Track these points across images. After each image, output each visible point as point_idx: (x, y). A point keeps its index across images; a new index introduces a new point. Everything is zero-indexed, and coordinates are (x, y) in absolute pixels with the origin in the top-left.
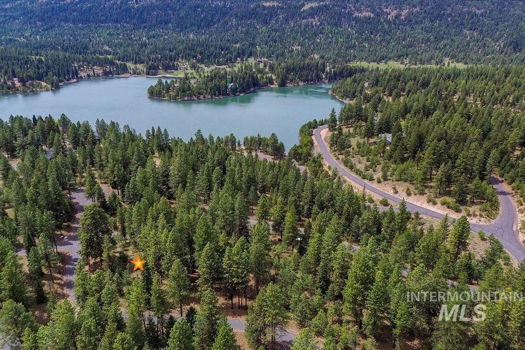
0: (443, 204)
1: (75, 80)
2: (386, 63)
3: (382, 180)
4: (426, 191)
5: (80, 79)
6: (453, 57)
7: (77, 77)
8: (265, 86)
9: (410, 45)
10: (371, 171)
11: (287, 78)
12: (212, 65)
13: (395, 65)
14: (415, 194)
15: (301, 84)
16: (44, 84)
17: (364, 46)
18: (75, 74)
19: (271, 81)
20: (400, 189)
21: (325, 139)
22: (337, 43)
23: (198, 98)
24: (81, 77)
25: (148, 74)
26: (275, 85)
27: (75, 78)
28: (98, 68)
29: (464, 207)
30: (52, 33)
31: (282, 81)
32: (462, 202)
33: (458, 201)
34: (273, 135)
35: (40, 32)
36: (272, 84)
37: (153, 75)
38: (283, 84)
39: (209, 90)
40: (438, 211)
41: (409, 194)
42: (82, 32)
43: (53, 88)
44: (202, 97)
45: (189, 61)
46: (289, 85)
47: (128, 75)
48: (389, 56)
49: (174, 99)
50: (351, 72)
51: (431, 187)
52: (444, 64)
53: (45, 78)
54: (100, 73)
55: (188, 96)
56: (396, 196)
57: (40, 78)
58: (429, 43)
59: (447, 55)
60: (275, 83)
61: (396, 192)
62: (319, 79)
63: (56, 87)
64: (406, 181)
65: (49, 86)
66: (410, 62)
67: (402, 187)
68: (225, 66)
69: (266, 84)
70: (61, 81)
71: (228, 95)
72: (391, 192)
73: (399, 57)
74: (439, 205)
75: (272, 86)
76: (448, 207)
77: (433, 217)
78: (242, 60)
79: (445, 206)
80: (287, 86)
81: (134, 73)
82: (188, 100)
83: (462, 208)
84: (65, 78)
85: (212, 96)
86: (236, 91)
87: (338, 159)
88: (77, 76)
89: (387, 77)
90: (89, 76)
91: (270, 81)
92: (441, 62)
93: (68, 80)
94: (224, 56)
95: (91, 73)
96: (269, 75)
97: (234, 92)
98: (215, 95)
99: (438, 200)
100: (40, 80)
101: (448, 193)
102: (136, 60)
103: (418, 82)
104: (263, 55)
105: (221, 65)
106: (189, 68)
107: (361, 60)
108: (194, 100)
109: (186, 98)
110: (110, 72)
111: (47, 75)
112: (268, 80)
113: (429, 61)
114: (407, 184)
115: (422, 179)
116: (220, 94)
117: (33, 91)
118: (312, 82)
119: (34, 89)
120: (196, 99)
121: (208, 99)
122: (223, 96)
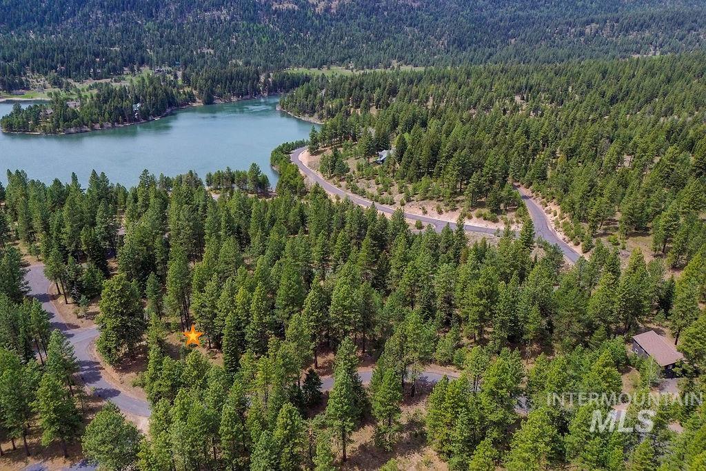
0: (479, 216)
2: (329, 68)
3: (405, 202)
4: (458, 206)
6: (401, 58)
8: (185, 104)
9: (351, 46)
10: (386, 194)
11: (213, 92)
12: (86, 79)
13: (340, 71)
14: (447, 211)
15: (234, 99)
17: (296, 48)
19: (192, 98)
20: (428, 209)
21: (309, 166)
22: (260, 43)
26: (199, 103)
29: (500, 216)
31: (208, 96)
32: (497, 211)
33: (492, 211)
34: (254, 165)
36: (194, 101)
38: (209, 102)
39: (107, 115)
40: (476, 225)
41: (440, 212)
44: (97, 126)
45: (46, 74)
46: (219, 102)
48: (330, 59)
49: (53, 133)
50: (295, 82)
51: (463, 201)
52: (393, 67)
55: (76, 126)
56: (426, 216)
58: (370, 43)
59: (393, 56)
60: (198, 100)
61: (425, 213)
62: (256, 92)
64: (431, 199)
66: (356, 67)
67: (431, 206)
68: (109, 80)
69: (185, 103)
71: (136, 120)
72: (420, 213)
73: (342, 61)
74: (474, 218)
75: (194, 105)
76: (485, 219)
77: (474, 231)
78: (133, 70)
79: (482, 218)
80: (215, 103)
82: (77, 132)
83: (499, 217)
85: (113, 124)
86: (149, 115)
87: (340, 186)
89: (347, 86)
91: (190, 97)
92: (390, 65)
94: (102, 66)
96: (187, 89)
97: (145, 116)
98: (118, 121)
99: (474, 213)
101: (482, 205)
103: (384, 89)
104: (163, 63)
105: (101, 78)
106: (48, 85)
107: (297, 65)
108: (86, 131)
109: (72, 130)
112: (187, 96)
113: (376, 65)
114: (434, 202)
115: (451, 194)
116: (125, 120)
118: (249, 97)
120: (89, 129)
121: (108, 128)
122: (130, 122)
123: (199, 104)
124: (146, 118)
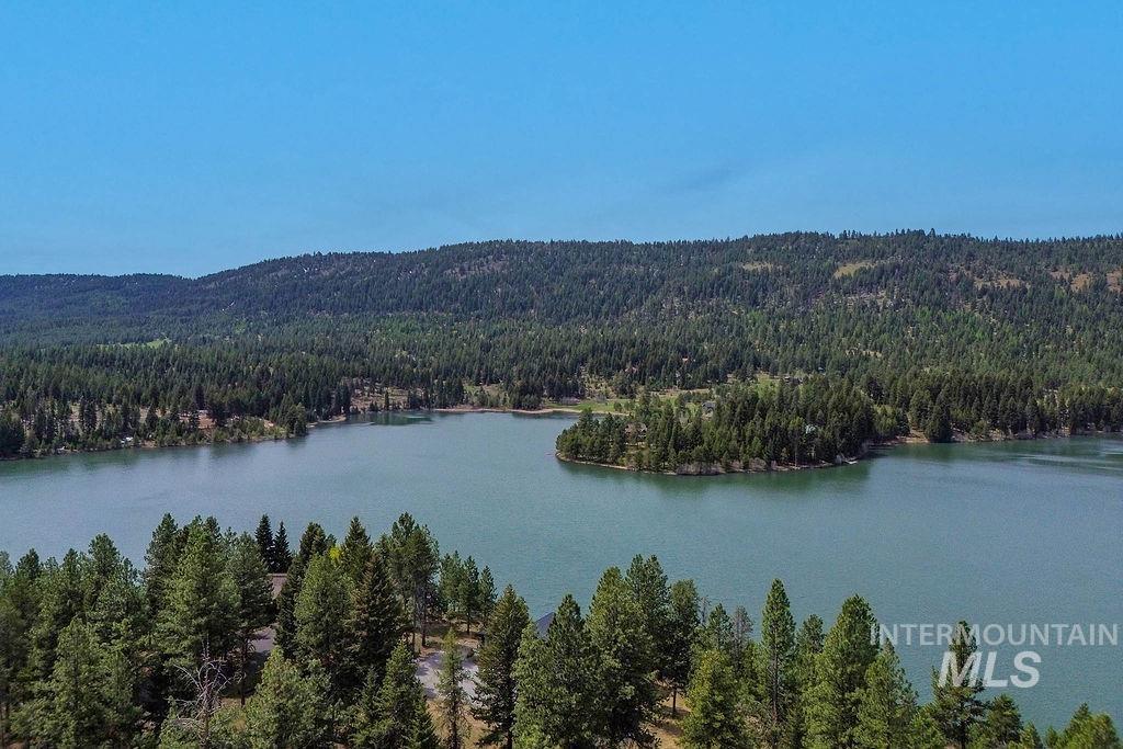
1: (343, 418)
5: (353, 417)
7: (347, 413)
11: (953, 420)
15: (997, 435)
16: (268, 425)
18: (344, 403)
19: (903, 427)
23: (728, 468)
24: (356, 412)
25: (518, 405)
26: (917, 439)
27: (340, 414)
28: (396, 391)
30: (288, 329)
31: (939, 426)
35: (264, 327)
36: (907, 433)
37: (529, 408)
38: (941, 437)
42: (351, 326)
43: (291, 436)
44: (737, 465)
46: (962, 439)
47: (468, 408)
49: (653, 470)
53: (272, 411)
54: (399, 403)
55: (699, 460)
57: (261, 409)
60: (916, 432)
63: (298, 432)
65: (283, 431)
70: (311, 419)
71: (811, 461)
75: (909, 441)
78: (743, 378)
80: (953, 442)
81: (483, 404)
82: (700, 474)
84: (319, 412)
85: (769, 464)
86: (836, 450)
88: (347, 409)
90: (373, 408)
91: (899, 424)
93: (326, 418)
95: (381, 403)
98: (778, 459)
100: (260, 415)
102: (479, 374)
104: (796, 367)
106: (612, 394)
108: (717, 474)
109: (692, 468)
110: (428, 402)
111: (278, 402)
112: (894, 422)
116: (792, 460)
117: (240, 440)
119: (245, 437)
120: (721, 470)
121: (757, 470)
122: (800, 463)
123: (919, 440)
124: (830, 459)
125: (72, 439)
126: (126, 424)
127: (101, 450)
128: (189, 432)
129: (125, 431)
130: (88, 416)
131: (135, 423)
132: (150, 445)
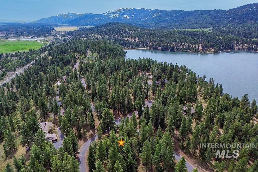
1: (230, 50)
16: (212, 50)
84: (224, 49)
93: (226, 50)
95: (241, 48)
110: (252, 48)
119: (206, 52)
125: (181, 49)
126: (188, 48)
127: (184, 51)
128: (197, 50)
129: (188, 49)
130: (183, 46)
131: (190, 48)
132: (191, 52)
